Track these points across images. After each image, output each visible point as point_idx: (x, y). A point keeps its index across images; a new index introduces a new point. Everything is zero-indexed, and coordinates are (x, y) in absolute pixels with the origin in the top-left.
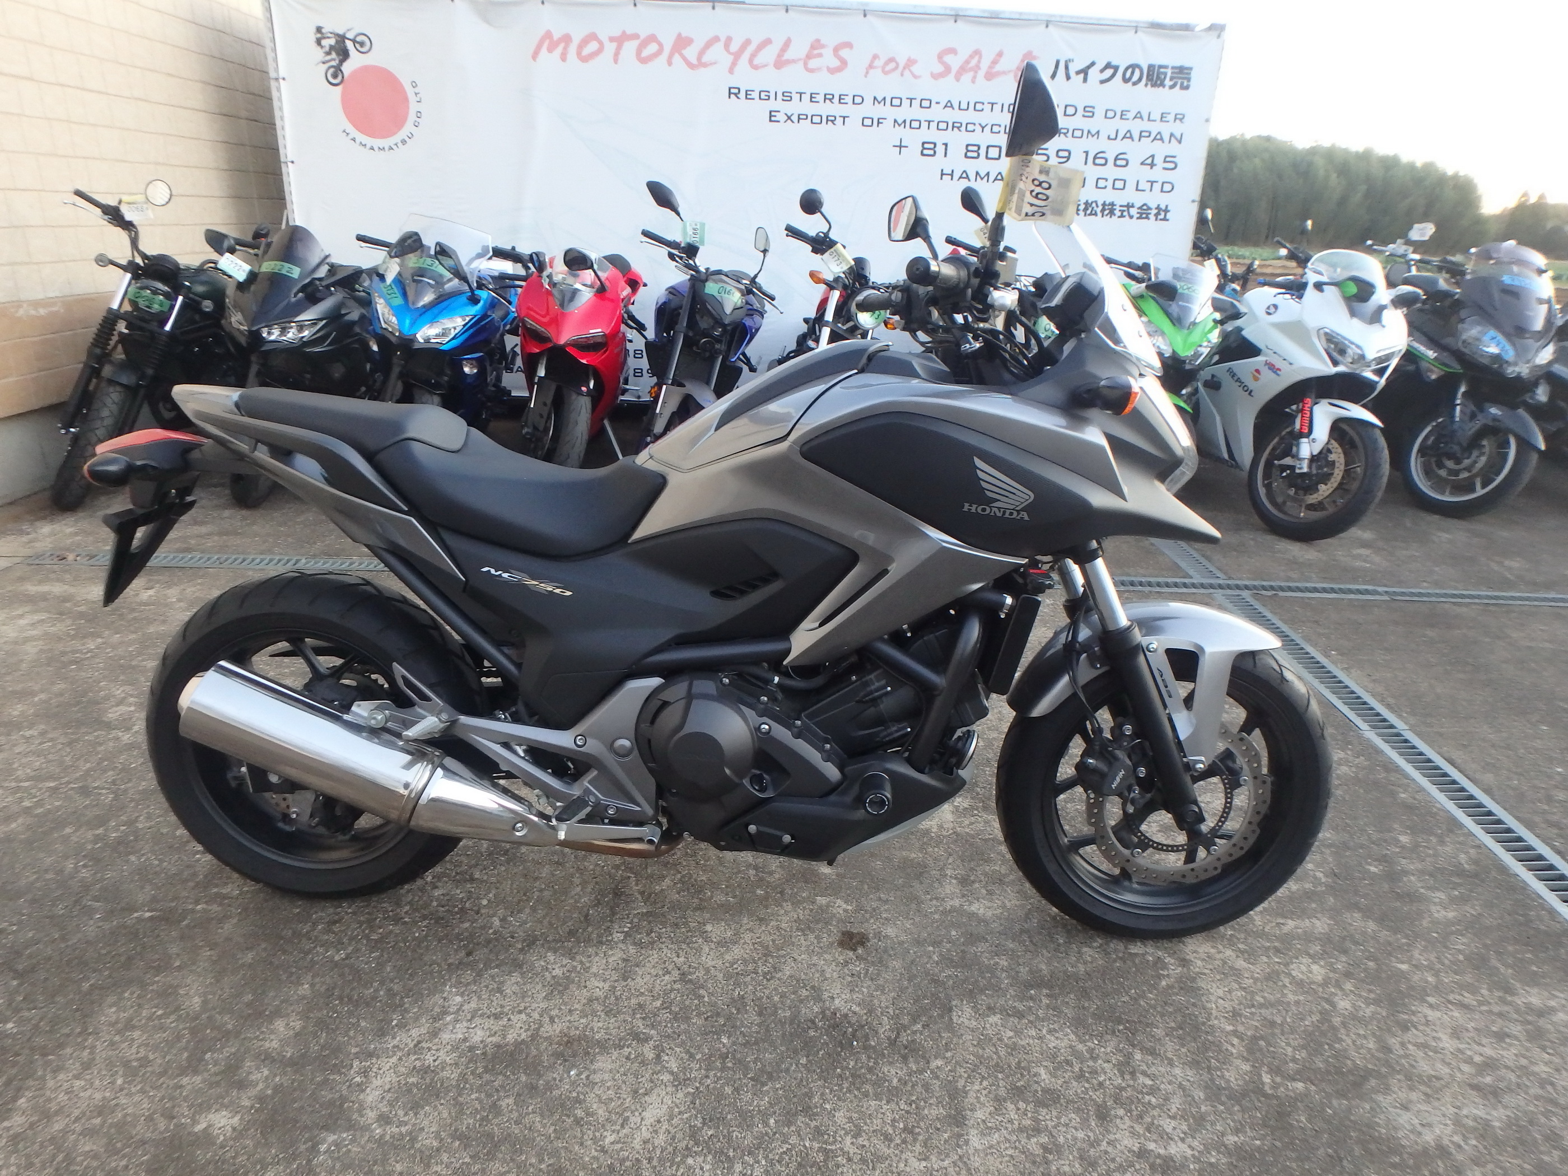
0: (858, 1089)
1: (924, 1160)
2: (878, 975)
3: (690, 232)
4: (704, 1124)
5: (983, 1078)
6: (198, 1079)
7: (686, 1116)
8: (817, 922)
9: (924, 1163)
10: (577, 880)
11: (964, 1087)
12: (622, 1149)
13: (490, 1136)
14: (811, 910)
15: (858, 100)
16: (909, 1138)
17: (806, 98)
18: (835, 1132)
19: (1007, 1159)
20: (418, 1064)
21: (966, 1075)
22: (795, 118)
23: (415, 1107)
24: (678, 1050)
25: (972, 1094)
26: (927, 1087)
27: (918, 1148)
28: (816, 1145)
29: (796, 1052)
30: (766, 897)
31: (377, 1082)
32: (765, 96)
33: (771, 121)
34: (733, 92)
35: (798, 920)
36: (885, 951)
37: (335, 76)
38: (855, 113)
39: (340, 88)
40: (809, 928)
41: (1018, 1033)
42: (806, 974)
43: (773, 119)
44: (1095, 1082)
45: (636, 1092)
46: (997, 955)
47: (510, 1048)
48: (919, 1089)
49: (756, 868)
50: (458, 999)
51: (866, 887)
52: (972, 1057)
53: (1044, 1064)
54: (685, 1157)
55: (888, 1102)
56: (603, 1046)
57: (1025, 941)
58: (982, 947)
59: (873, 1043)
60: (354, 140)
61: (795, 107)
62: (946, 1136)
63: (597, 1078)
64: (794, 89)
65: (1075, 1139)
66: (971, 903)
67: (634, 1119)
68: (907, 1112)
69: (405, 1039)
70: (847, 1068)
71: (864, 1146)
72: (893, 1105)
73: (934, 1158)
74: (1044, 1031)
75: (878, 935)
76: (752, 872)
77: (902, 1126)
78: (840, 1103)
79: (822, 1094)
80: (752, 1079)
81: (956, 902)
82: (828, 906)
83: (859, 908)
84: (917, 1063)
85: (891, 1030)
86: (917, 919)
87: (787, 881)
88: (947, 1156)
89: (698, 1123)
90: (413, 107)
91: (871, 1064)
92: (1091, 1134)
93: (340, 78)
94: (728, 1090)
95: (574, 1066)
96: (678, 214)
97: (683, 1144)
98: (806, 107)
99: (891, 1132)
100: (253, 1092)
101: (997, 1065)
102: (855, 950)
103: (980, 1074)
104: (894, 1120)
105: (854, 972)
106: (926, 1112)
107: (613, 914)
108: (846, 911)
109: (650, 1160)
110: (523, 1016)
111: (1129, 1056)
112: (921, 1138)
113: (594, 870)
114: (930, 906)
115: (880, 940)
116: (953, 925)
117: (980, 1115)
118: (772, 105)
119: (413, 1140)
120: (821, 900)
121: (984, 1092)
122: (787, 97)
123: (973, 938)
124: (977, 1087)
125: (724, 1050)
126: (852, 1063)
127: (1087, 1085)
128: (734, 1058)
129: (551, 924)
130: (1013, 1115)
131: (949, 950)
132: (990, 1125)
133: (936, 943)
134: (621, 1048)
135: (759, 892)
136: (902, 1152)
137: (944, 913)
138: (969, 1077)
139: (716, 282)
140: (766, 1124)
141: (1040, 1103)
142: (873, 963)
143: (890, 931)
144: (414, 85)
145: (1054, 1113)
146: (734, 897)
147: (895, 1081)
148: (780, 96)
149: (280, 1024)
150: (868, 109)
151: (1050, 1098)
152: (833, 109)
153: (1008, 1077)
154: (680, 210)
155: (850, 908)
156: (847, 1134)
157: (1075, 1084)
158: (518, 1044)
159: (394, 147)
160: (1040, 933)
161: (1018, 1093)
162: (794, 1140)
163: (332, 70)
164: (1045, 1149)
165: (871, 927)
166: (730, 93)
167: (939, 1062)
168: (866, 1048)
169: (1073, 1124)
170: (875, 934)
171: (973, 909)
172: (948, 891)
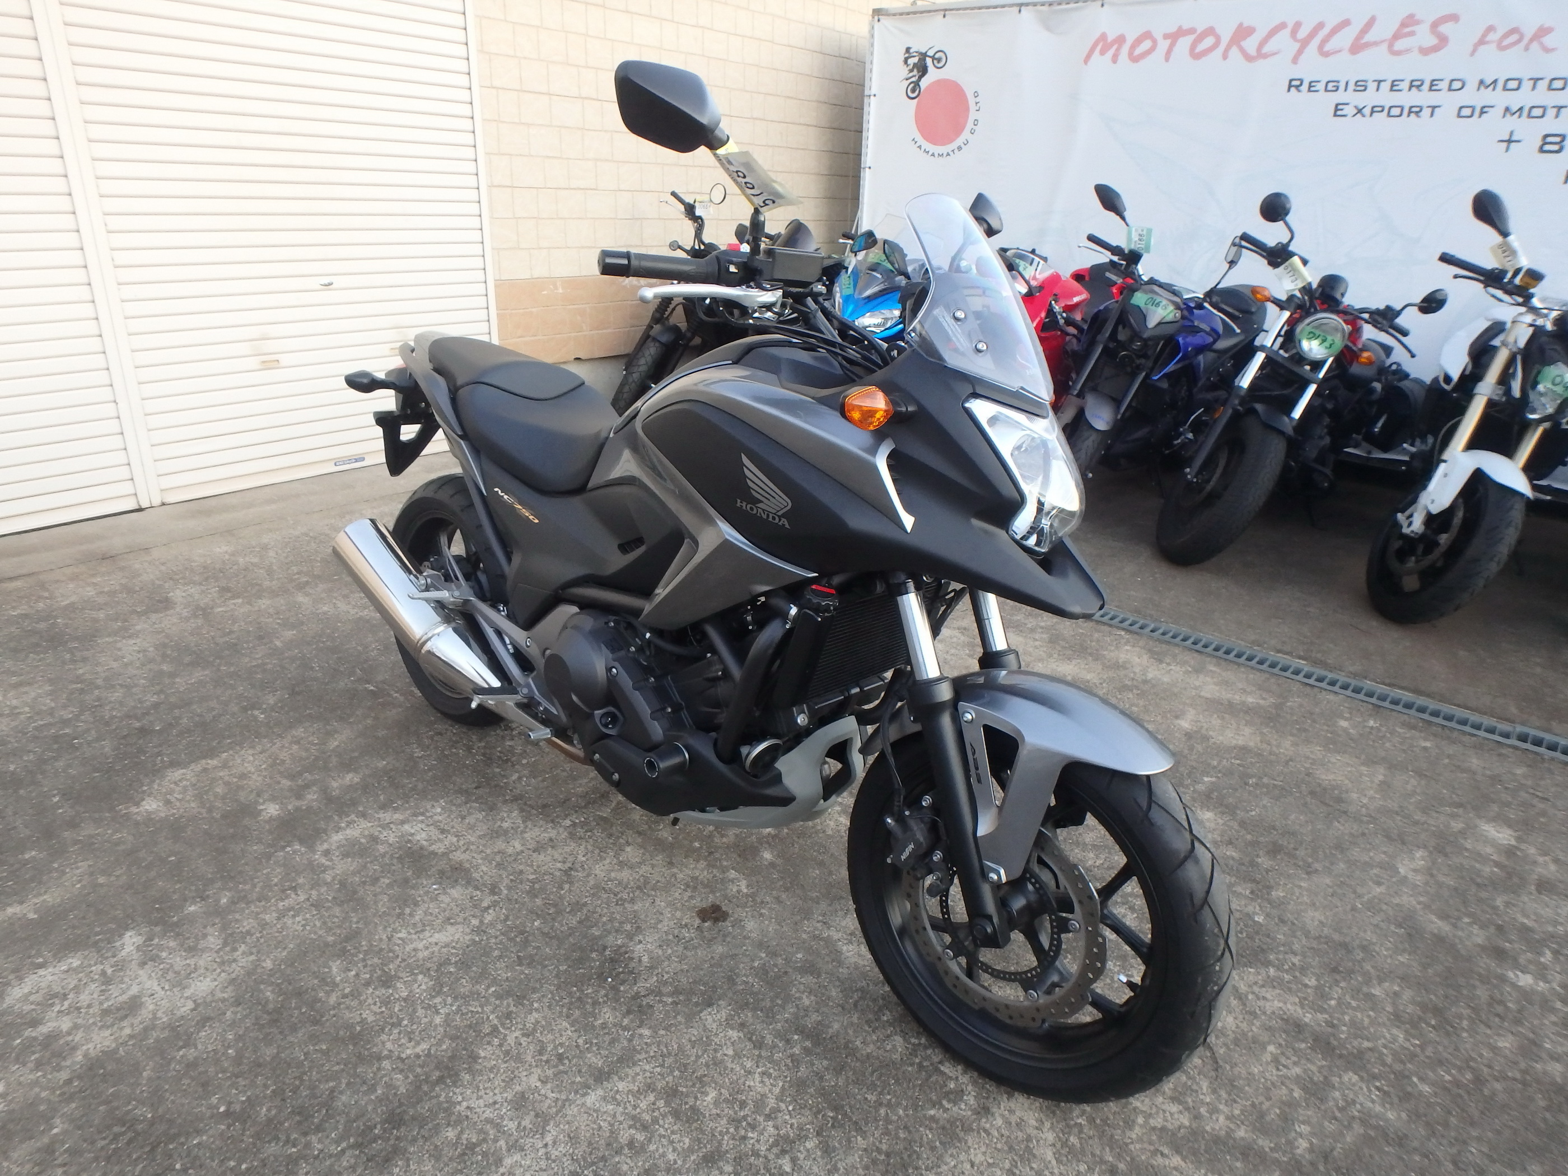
0: (570, 1009)
1: (542, 1082)
2: (695, 948)
3: (1135, 237)
4: (456, 962)
5: (662, 1066)
6: (289, 783)
7: (454, 951)
8: (706, 886)
9: (538, 1084)
11: (640, 1060)
12: (398, 945)
13: (355, 892)
14: (715, 876)
15: (1457, 85)
16: (554, 1060)
17: (1385, 86)
18: (517, 1023)
19: (595, 1126)
20: (377, 833)
21: (652, 1054)
22: (1367, 111)
23: (345, 855)
24: (504, 911)
25: (637, 1069)
26: (612, 1042)
27: (550, 1073)
28: (496, 1022)
29: (567, 959)
30: (696, 850)
31: (348, 832)
32: (1332, 86)
33: (1335, 115)
34: (1296, 85)
35: (694, 879)
36: (725, 936)
37: (913, 91)
38: (1449, 102)
39: (916, 101)
40: (695, 888)
41: (737, 1056)
42: (647, 916)
43: (1339, 113)
44: (743, 1132)
45: (449, 919)
46: (810, 993)
47: (426, 853)
48: (607, 1038)
50: (439, 810)
51: (781, 883)
52: (675, 1047)
53: (723, 1091)
54: (421, 973)
55: (576, 1031)
56: (469, 882)
57: (851, 998)
58: (808, 980)
59: (622, 988)
60: (920, 147)
61: (1369, 98)
62: (578, 1079)
63: (442, 898)
64: (1370, 76)
65: (663, 1155)
66: (851, 942)
67: (427, 934)
68: (577, 1046)
69: (386, 816)
70: (583, 991)
71: (521, 1044)
72: (575, 1035)
73: (549, 1086)
74: (759, 1070)
75: (738, 923)
77: (561, 1051)
78: (546, 1009)
79: (543, 996)
80: (518, 957)
81: (836, 935)
82: (732, 881)
83: (753, 896)
84: (632, 1021)
85: (647, 989)
86: (785, 928)
87: (728, 847)
88: (560, 1092)
89: (453, 960)
90: (972, 115)
91: (601, 1000)
92: (679, 1162)
93: (917, 92)
94: (496, 953)
95: (440, 884)
96: (1123, 218)
97: (429, 965)
98: (1385, 97)
99: (549, 1049)
100: (298, 803)
101: (685, 1066)
102: (704, 921)
103: (664, 1061)
104: (561, 1045)
105: (681, 936)
106: (589, 1055)
107: (585, 807)
108: (739, 892)
109: (404, 960)
110: (455, 839)
111: (802, 1138)
112: (561, 1068)
115: (733, 926)
116: (808, 949)
117: (621, 1086)
118: (1340, 97)
119: (324, 871)
120: (732, 874)
121: (648, 1074)
122: (1361, 86)
123: (809, 969)
124: (647, 1067)
125: (528, 929)
126: (589, 991)
127: (732, 1130)
128: (526, 938)
129: (541, 794)
130: (643, 1105)
131: (775, 965)
132: (618, 1097)
133: (774, 954)
134: (477, 888)
136: (537, 1066)
137: (815, 937)
138: (652, 1057)
139: (1146, 292)
140: (488, 987)
141: (676, 1114)
142: (703, 938)
143: (751, 925)
144: (976, 95)
145: (675, 1128)
147: (600, 1022)
148: (1351, 86)
149: (350, 776)
150: (1471, 96)
151: (691, 1117)
152: (1422, 98)
153: (681, 1078)
154: (1126, 214)
155: (745, 891)
156: (521, 1029)
157: (724, 1121)
158: (434, 854)
159: (951, 153)
160: (875, 1000)
161: (671, 1093)
162: (488, 1009)
163: (912, 85)
164: (631, 1144)
165: (740, 913)
166: (1290, 86)
167: (646, 1032)
168: (614, 988)
169: (677, 1146)
170: (736, 920)
171: (845, 948)
172: (843, 923)
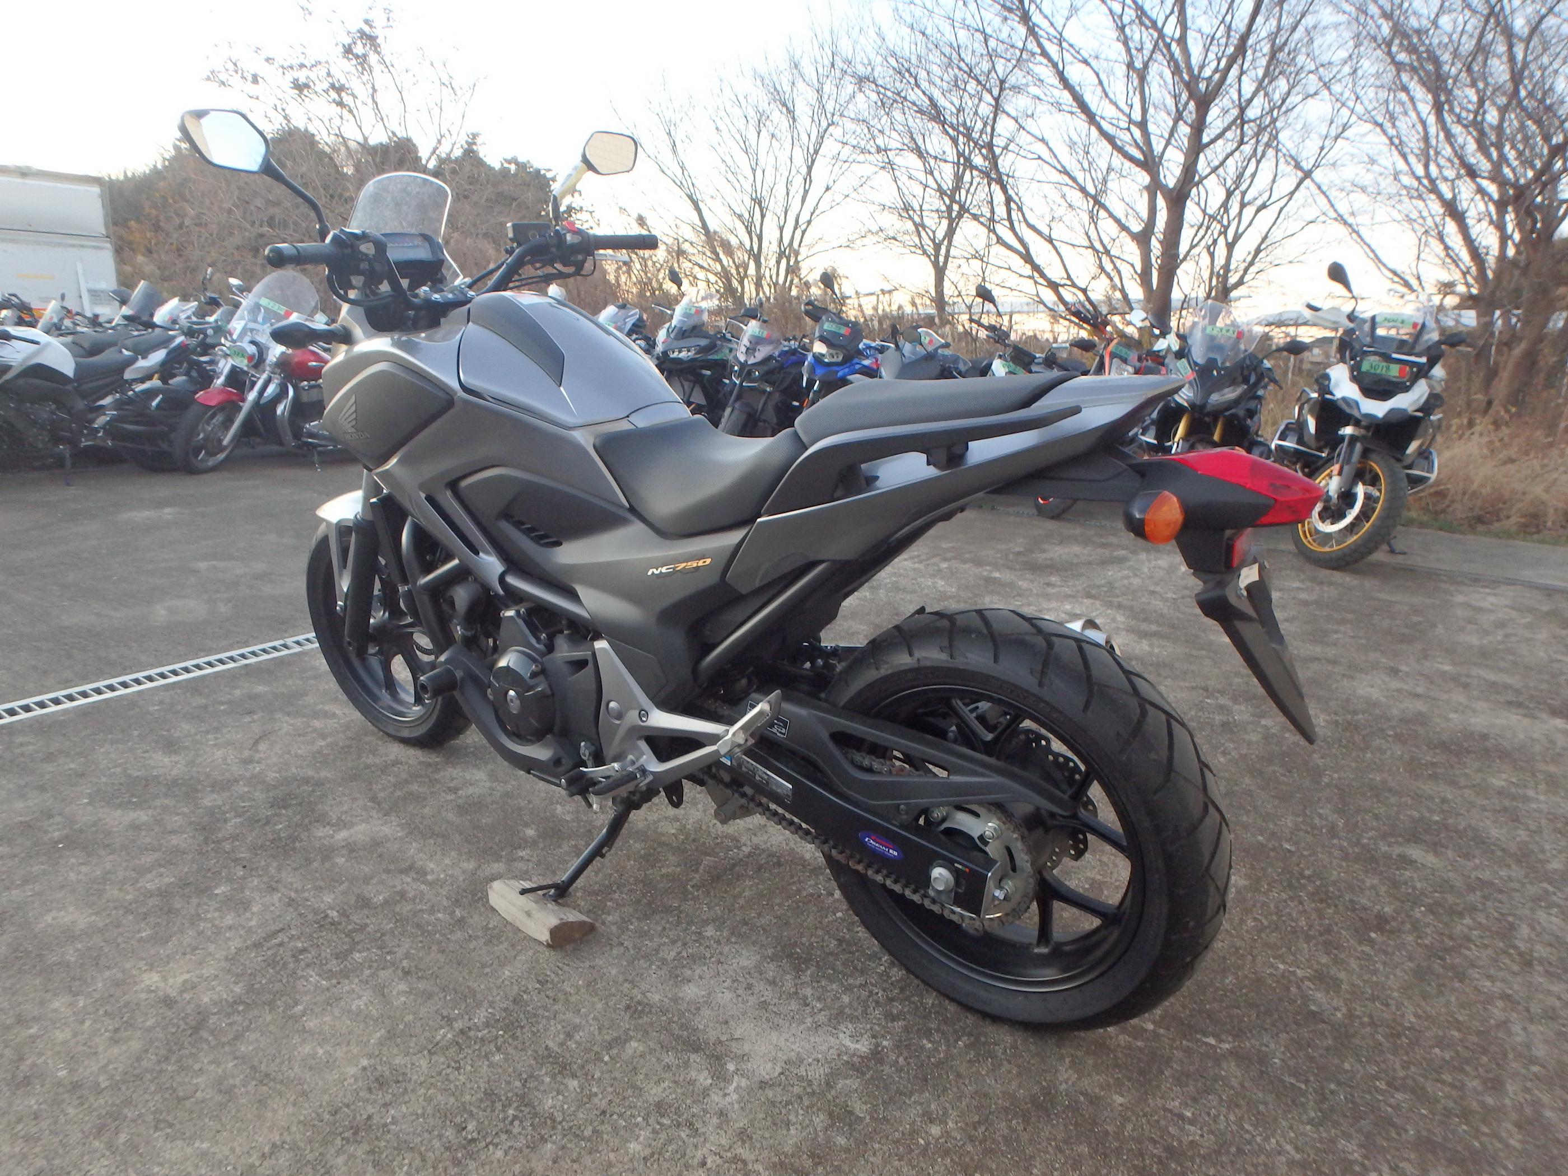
10: (741, 901)
113: (718, 905)
129: (792, 877)
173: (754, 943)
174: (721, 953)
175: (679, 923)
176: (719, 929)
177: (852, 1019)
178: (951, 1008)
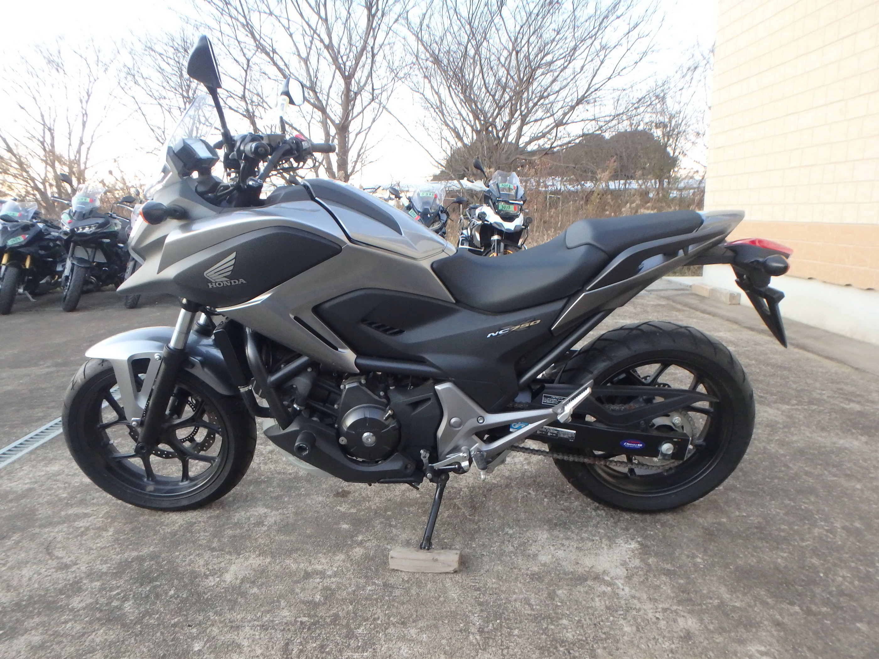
10: (501, 512)
14: (361, 506)
30: (386, 510)
35: (369, 501)
36: (327, 490)
40: (364, 498)
41: (285, 467)
46: (271, 491)
49: (390, 526)
51: (323, 519)
53: (281, 461)
57: (250, 497)
58: (275, 495)
66: (265, 513)
74: (273, 469)
76: (393, 523)
81: (274, 512)
82: (350, 508)
83: (332, 507)
86: (302, 504)
102: (343, 490)
108: (341, 506)
113: (494, 518)
114: (291, 509)
115: (328, 495)
116: (284, 502)
120: (353, 511)
123: (277, 498)
131: (294, 492)
133: (299, 495)
135: (389, 513)
137: (284, 508)
142: (336, 486)
143: (321, 499)
146: (405, 510)
155: (338, 508)
165: (331, 499)
170: (329, 497)
171: (266, 510)
172: (274, 518)
173: (534, 526)
174: (529, 537)
175: (491, 534)
176: (511, 528)
177: (616, 536)
178: (636, 516)
